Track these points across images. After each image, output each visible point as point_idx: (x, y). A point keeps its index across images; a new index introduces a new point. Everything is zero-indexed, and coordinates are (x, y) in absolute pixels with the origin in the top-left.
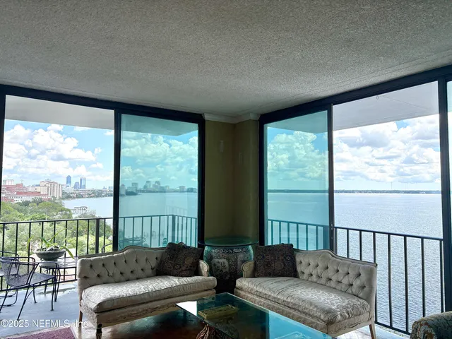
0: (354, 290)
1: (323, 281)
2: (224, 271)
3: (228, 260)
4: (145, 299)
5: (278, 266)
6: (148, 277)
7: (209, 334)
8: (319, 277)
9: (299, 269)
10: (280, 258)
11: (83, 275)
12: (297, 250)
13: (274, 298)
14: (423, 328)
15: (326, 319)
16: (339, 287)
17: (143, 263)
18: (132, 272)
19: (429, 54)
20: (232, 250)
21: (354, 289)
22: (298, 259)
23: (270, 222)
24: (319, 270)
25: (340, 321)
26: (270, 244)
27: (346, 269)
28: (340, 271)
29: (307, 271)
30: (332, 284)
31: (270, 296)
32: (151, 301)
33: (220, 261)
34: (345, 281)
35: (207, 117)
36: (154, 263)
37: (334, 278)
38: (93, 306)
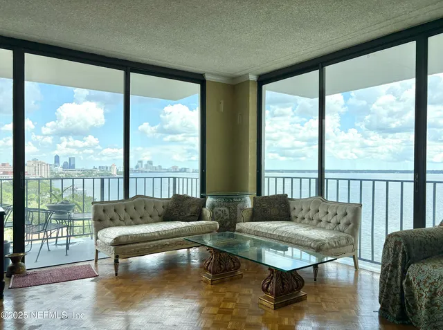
0: (341, 228)
1: (315, 222)
2: (225, 218)
3: (229, 208)
4: (155, 236)
5: (273, 211)
6: (156, 222)
7: (215, 261)
8: (311, 219)
9: (293, 214)
10: (276, 206)
11: (97, 219)
12: (292, 199)
13: (271, 234)
14: (394, 239)
15: (316, 246)
16: (328, 227)
17: (151, 210)
18: (141, 218)
19: (411, 10)
20: (232, 199)
21: (341, 226)
22: (292, 207)
23: (266, 179)
24: (311, 213)
25: (327, 249)
26: (266, 194)
27: (334, 211)
28: (330, 213)
29: (300, 216)
30: (322, 224)
31: (266, 233)
32: (161, 239)
33: (222, 209)
34: (333, 221)
35: (208, 77)
36: (161, 210)
37: (324, 219)
38: (110, 241)
